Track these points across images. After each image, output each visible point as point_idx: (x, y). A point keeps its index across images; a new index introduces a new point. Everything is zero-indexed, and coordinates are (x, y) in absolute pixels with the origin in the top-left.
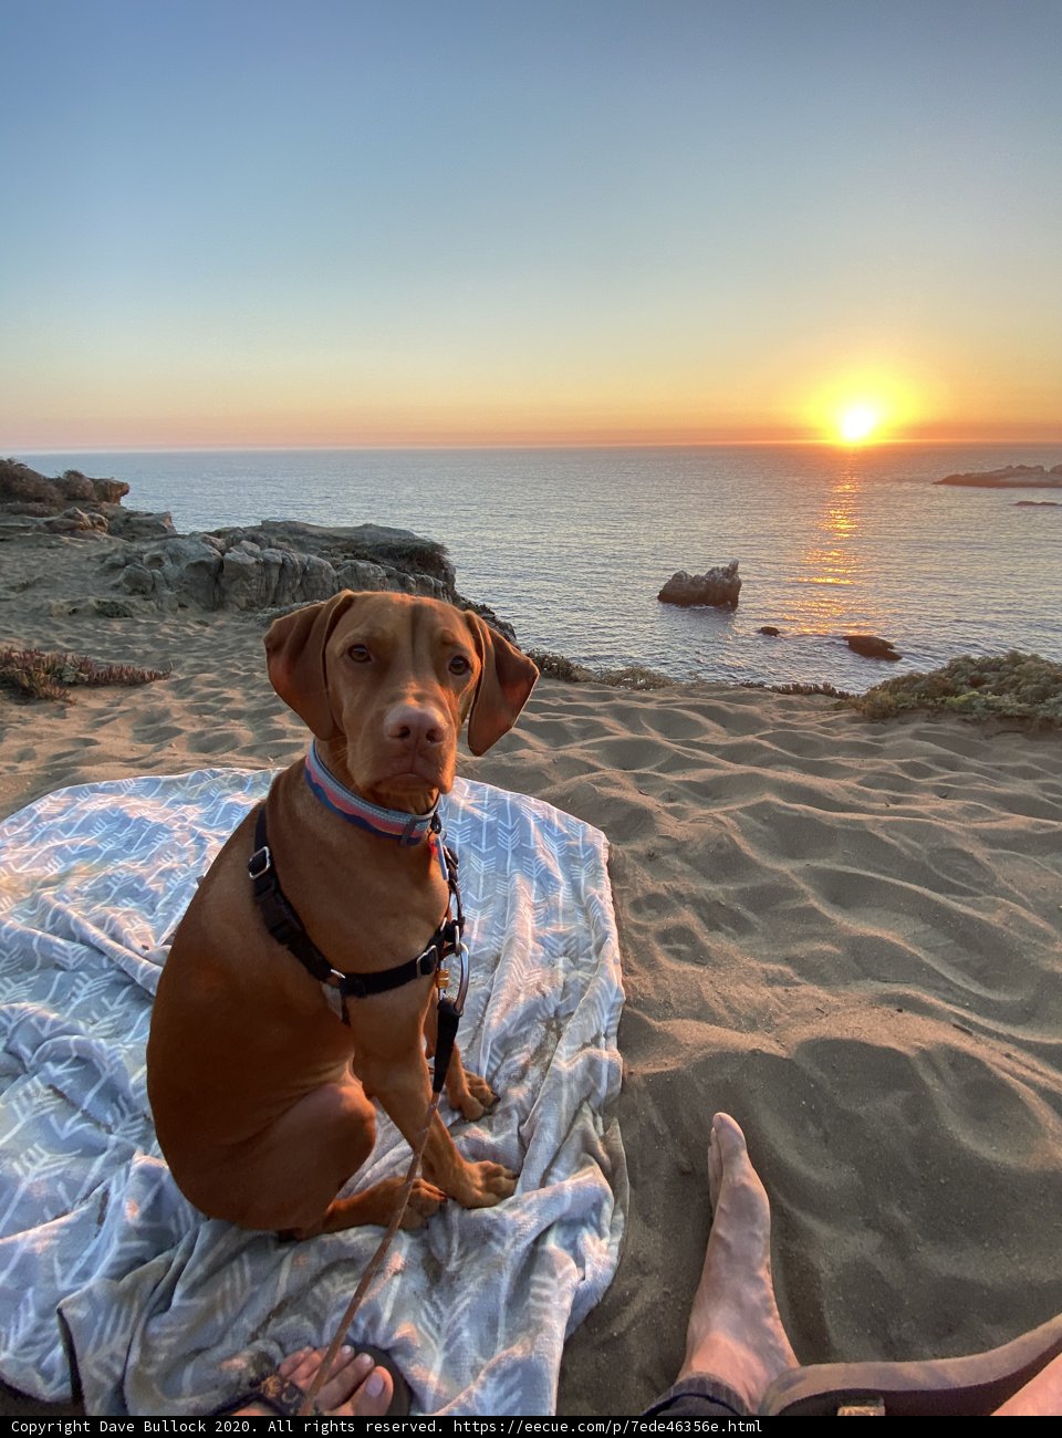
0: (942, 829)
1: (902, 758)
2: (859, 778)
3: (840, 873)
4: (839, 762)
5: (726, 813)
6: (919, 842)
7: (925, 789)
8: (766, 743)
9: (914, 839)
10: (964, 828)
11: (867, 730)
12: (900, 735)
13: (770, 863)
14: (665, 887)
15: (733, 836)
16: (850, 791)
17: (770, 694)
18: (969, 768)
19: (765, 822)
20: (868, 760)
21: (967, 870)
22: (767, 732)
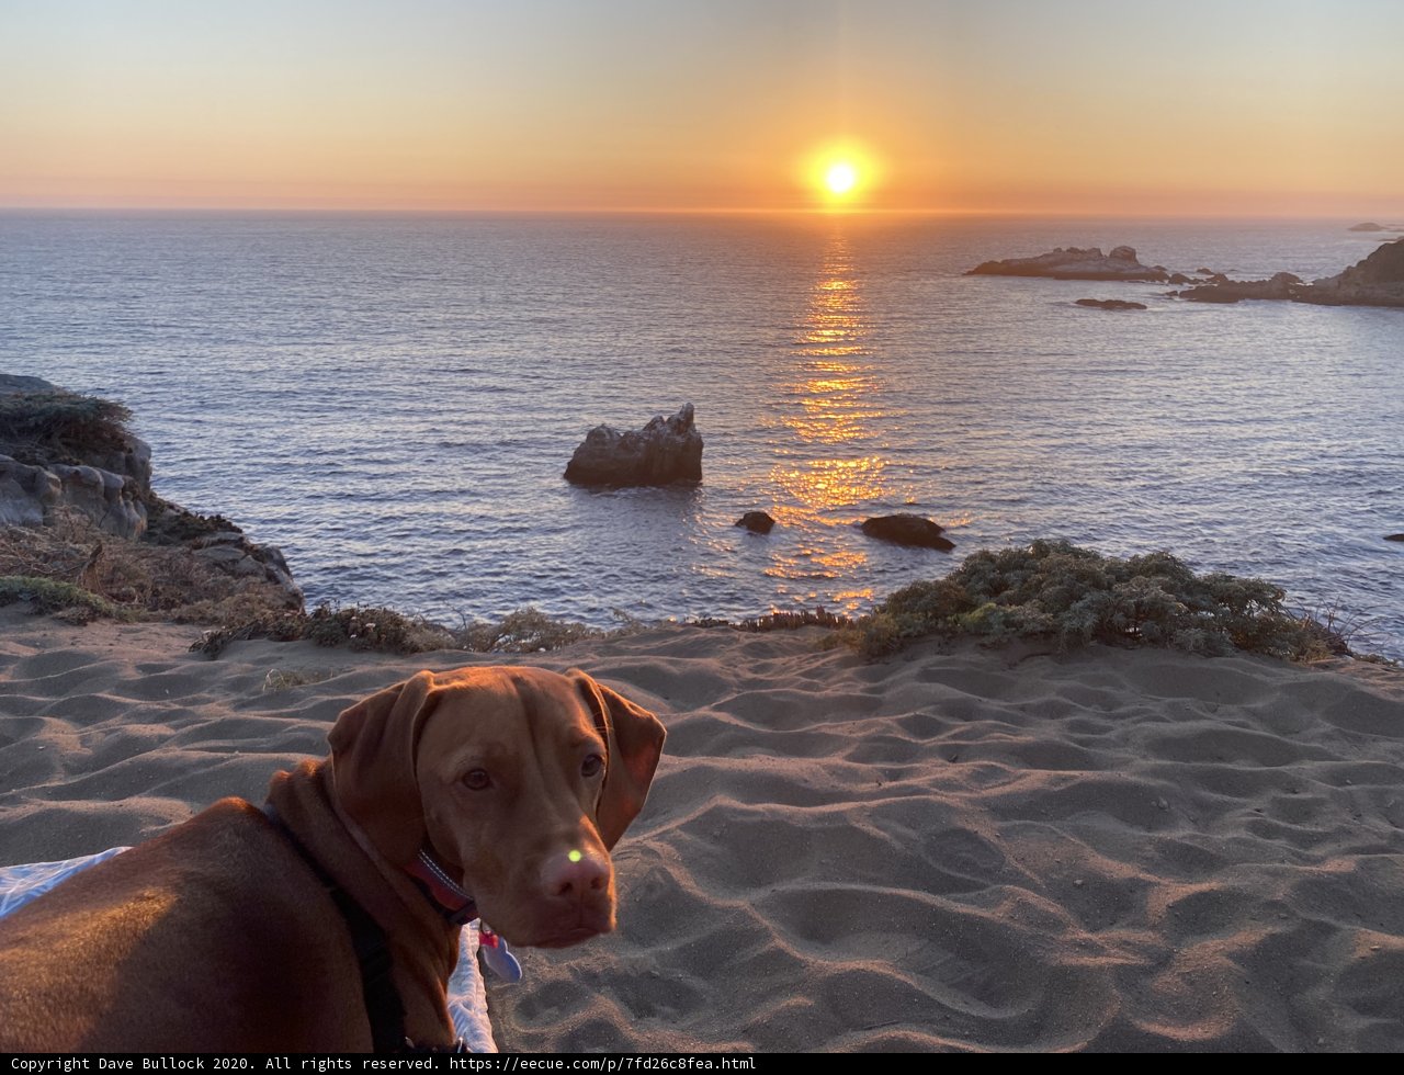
0: (941, 805)
1: (905, 712)
2: (849, 751)
3: (816, 894)
4: (823, 730)
5: (661, 837)
6: (914, 828)
7: (930, 752)
8: (723, 717)
9: (908, 826)
10: (970, 800)
11: (862, 676)
12: (905, 678)
13: (722, 900)
14: (571, 969)
15: (670, 870)
16: (834, 771)
17: (736, 634)
18: (983, 714)
19: (716, 839)
20: (860, 723)
21: (970, 855)
22: (728, 698)
